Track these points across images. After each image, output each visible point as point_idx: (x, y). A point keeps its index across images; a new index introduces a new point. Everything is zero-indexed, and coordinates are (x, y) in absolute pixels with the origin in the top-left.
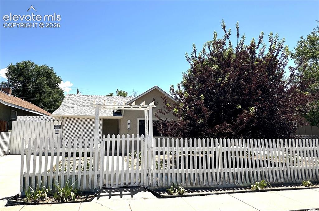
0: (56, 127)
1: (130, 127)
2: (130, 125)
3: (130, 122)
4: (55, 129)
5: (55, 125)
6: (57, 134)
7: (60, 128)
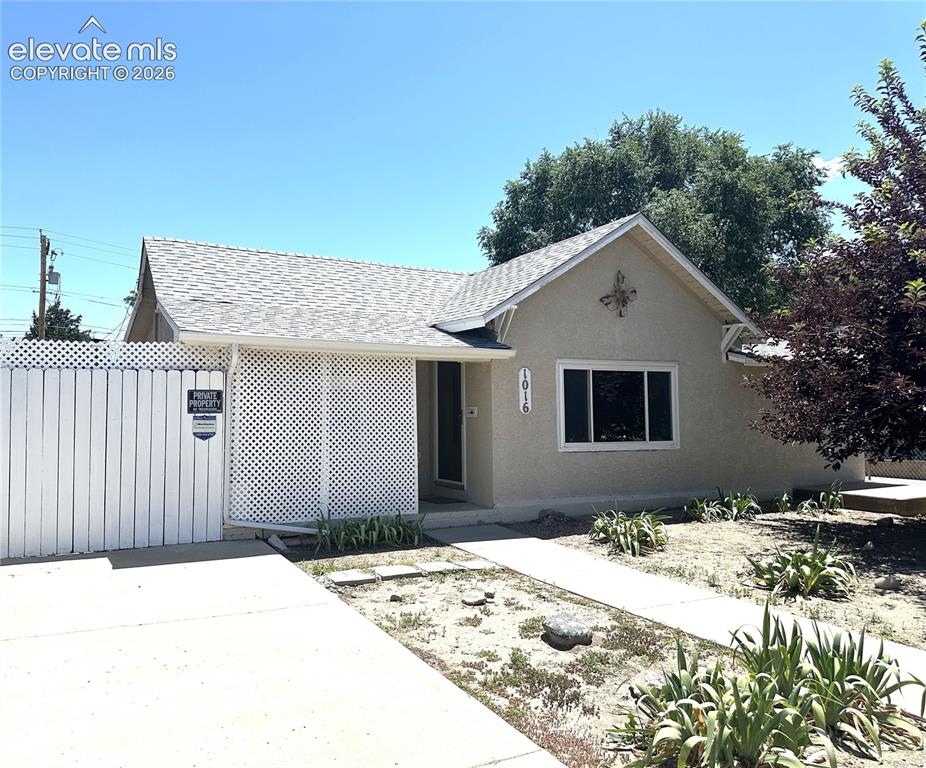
0: (195, 403)
1: (529, 401)
2: (529, 390)
3: (529, 379)
4: (191, 410)
5: (191, 394)
6: (205, 437)
7: (219, 408)
